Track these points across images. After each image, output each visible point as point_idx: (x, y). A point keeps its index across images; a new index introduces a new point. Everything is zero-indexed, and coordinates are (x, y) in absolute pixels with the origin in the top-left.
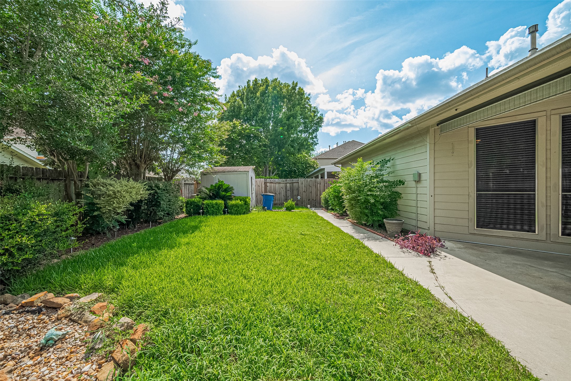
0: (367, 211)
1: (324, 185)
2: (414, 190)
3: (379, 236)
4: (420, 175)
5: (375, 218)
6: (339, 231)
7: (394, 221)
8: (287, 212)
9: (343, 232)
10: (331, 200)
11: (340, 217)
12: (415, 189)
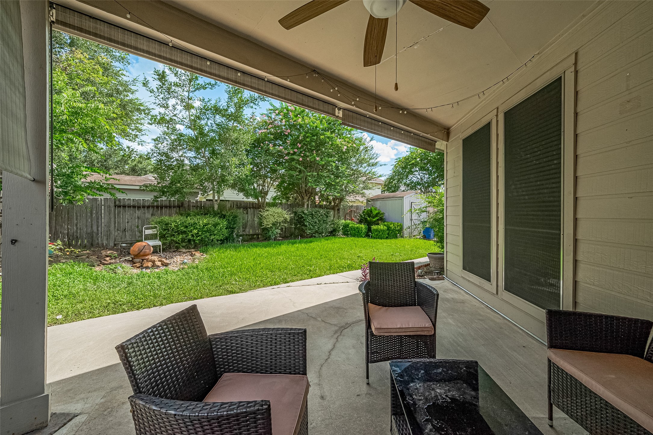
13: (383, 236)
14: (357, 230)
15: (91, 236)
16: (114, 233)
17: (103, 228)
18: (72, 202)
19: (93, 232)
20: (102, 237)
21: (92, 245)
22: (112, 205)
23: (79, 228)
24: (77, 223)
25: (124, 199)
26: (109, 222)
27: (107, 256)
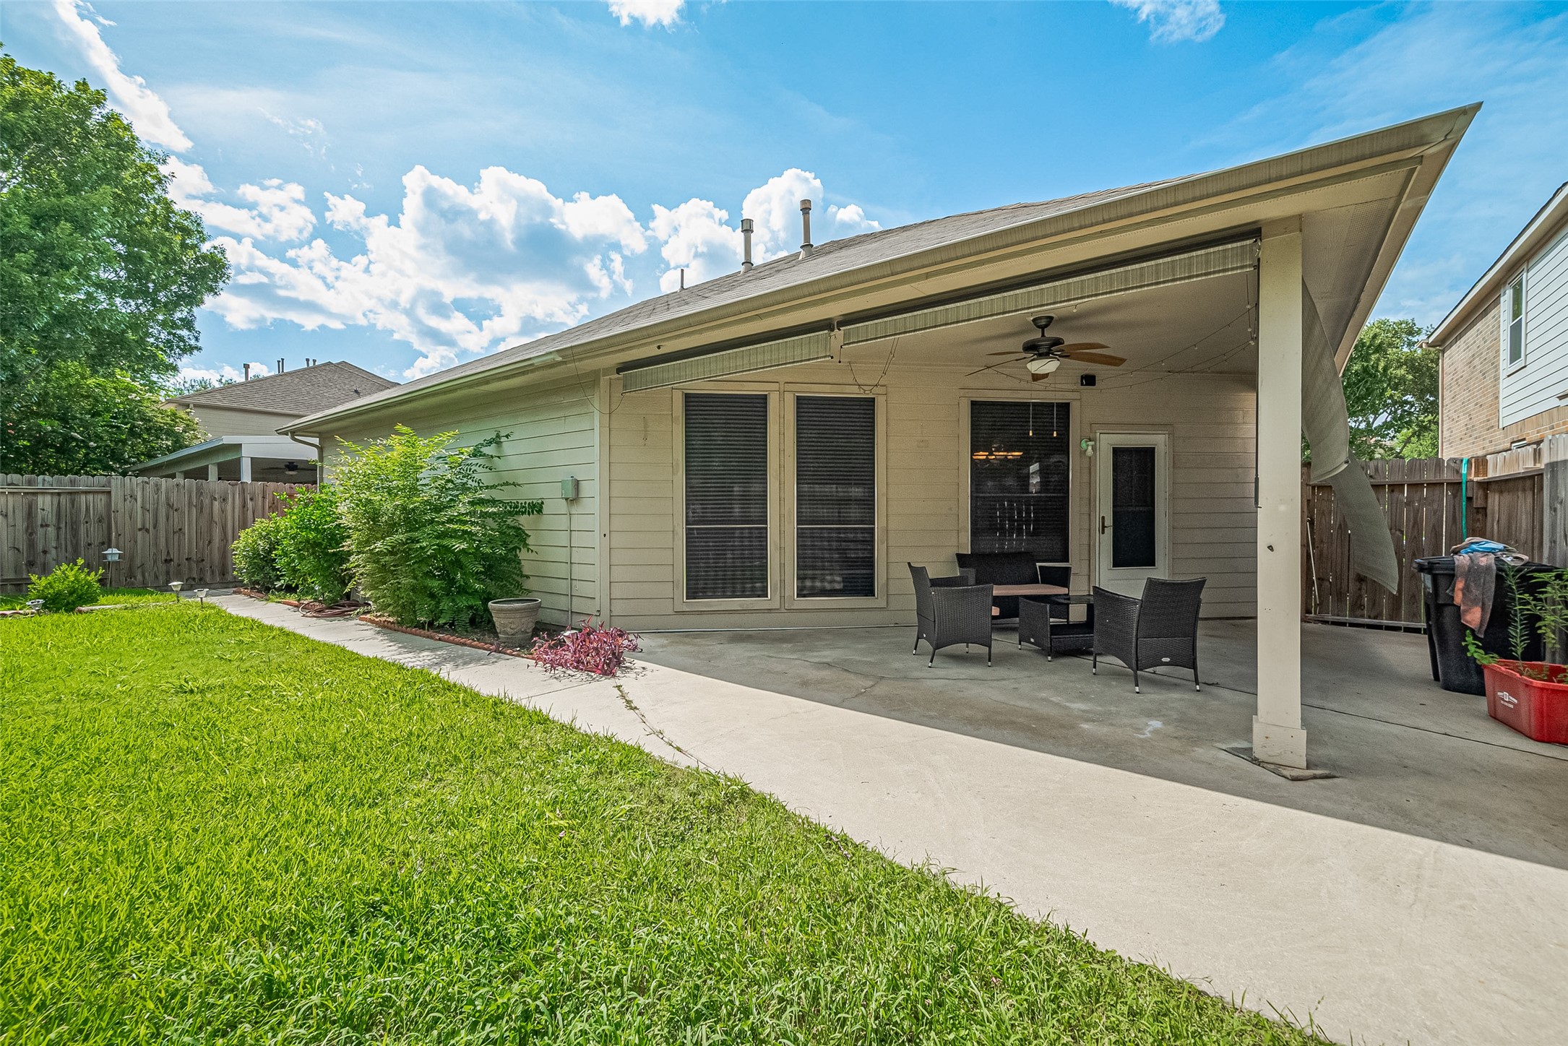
0: (435, 583)
1: (244, 506)
2: (562, 522)
3: (481, 651)
4: (577, 484)
5: (463, 602)
6: (342, 656)
7: (517, 605)
8: (48, 619)
9: (355, 657)
10: (286, 554)
11: (329, 612)
12: (565, 518)
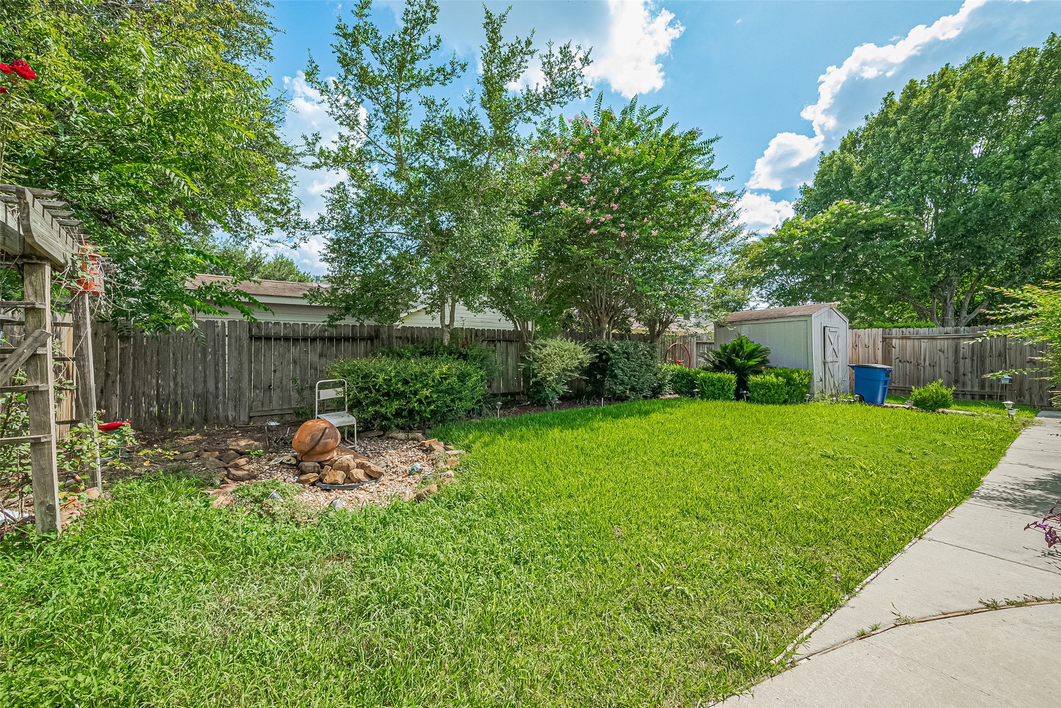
13: (776, 396)
14: (718, 385)
15: (203, 400)
16: (249, 394)
17: (227, 385)
18: (163, 328)
19: (207, 392)
20: (224, 403)
21: (206, 420)
22: (245, 336)
23: (180, 384)
24: (176, 373)
25: (267, 323)
26: (240, 371)
27: (241, 454)
